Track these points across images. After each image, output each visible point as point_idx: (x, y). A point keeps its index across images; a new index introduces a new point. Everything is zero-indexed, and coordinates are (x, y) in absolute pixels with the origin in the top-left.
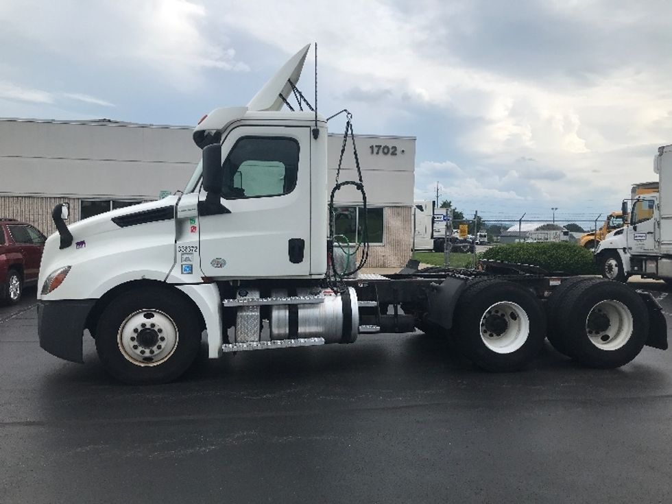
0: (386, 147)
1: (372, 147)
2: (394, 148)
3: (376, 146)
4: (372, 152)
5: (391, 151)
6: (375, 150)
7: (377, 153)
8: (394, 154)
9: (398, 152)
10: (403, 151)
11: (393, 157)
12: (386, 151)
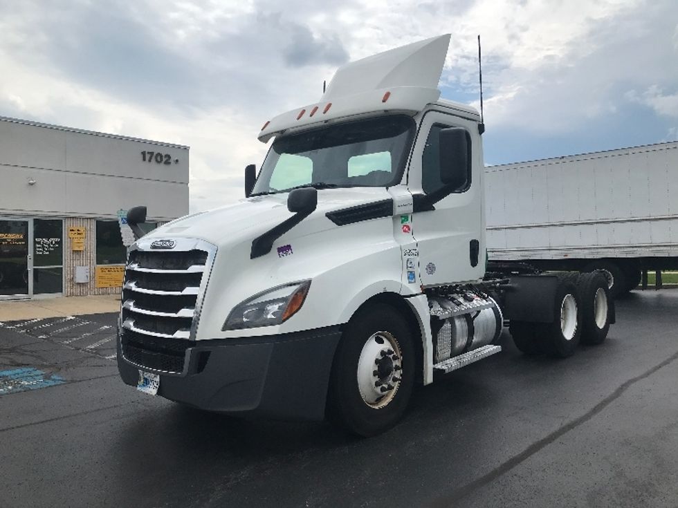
0: (159, 154)
1: (144, 153)
2: (168, 157)
3: (148, 153)
4: (144, 160)
5: (164, 160)
6: (148, 157)
7: (150, 161)
8: (167, 163)
9: (172, 161)
10: (177, 161)
11: (166, 166)
12: (159, 159)
